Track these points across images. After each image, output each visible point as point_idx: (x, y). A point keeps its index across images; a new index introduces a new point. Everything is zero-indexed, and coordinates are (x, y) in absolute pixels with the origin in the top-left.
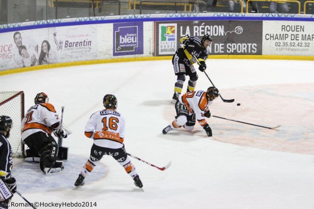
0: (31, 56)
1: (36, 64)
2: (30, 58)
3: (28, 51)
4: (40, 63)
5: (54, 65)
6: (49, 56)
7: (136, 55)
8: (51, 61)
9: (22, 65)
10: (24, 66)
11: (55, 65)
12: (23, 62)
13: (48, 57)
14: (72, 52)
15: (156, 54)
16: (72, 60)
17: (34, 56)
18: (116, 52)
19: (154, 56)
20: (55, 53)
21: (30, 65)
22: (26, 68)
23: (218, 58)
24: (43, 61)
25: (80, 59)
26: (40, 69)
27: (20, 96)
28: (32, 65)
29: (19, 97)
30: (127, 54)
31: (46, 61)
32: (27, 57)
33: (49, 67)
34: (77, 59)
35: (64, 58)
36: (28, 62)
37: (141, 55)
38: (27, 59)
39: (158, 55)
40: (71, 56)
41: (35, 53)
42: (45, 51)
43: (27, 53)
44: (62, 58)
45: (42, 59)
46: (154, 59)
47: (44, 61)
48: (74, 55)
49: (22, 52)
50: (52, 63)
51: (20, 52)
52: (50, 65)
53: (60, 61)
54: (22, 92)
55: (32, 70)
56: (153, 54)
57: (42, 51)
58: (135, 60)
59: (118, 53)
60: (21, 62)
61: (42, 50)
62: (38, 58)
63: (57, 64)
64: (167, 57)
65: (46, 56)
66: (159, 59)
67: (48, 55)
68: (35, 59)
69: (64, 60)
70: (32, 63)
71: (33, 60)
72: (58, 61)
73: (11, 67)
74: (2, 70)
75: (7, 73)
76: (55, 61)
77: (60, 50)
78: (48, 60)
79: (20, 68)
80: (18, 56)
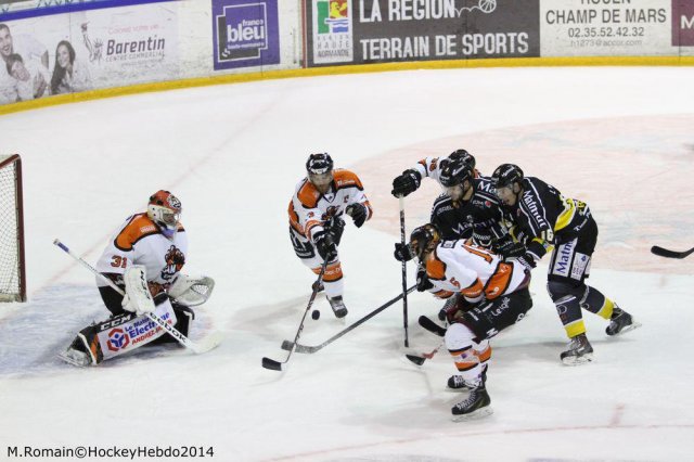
0: (33, 76)
1: (46, 92)
2: (31, 81)
3: (27, 66)
4: (55, 90)
6: (74, 74)
7: (265, 67)
8: (77, 86)
9: (14, 97)
10: (19, 99)
11: (87, 95)
12: (17, 90)
13: (71, 76)
14: (122, 65)
15: (308, 62)
16: (125, 82)
17: (40, 75)
18: (219, 61)
19: (304, 67)
20: (86, 68)
21: (32, 96)
23: (443, 67)
24: (60, 87)
25: (141, 79)
26: (54, 103)
27: (12, 164)
28: (35, 97)
29: (11, 167)
30: (245, 64)
31: (67, 86)
32: (26, 78)
33: (73, 100)
34: (133, 80)
35: (105, 79)
36: (27, 90)
37: (274, 66)
38: (25, 84)
39: (312, 65)
40: (120, 74)
41: (42, 69)
42: (63, 65)
43: (24, 70)
44: (101, 78)
45: (59, 82)
46: (304, 75)
47: (63, 86)
48: (129, 70)
49: (14, 68)
50: (80, 91)
51: (9, 68)
52: (77, 95)
53: (97, 85)
54: (17, 155)
56: (302, 63)
57: (58, 65)
58: (262, 77)
59: (224, 63)
60: (12, 90)
61: (57, 62)
62: (48, 79)
63: (92, 92)
64: (332, 68)
65: (68, 75)
66: (314, 74)
67: (70, 73)
68: (43, 83)
69: (108, 84)
70: (35, 92)
71: (38, 85)
72: (93, 85)
76: (87, 85)
77: (96, 62)
78: (70, 85)
79: (11, 102)
80: (4, 77)
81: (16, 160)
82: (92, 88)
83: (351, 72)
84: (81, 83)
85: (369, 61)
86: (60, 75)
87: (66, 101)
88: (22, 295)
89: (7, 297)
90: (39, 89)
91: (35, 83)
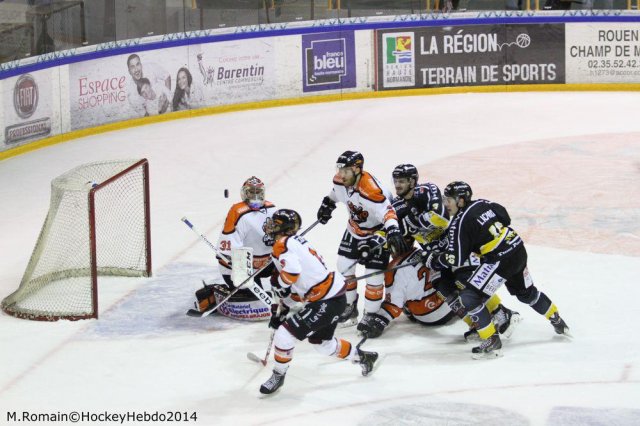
0: (158, 96)
1: (169, 109)
2: (157, 100)
3: (153, 88)
4: (176, 107)
5: (200, 110)
6: (191, 94)
7: (345, 90)
8: (194, 104)
9: (143, 113)
10: (147, 115)
11: (202, 111)
12: (145, 108)
13: (189, 96)
14: (230, 88)
15: (379, 86)
16: (232, 101)
17: (164, 95)
18: (308, 85)
19: (376, 90)
20: (201, 90)
21: (157, 112)
22: (151, 118)
23: (487, 91)
25: (245, 98)
26: (175, 118)
27: (141, 167)
28: (160, 113)
29: (140, 169)
30: (328, 87)
31: (185, 104)
32: (153, 98)
33: (191, 115)
34: (238, 100)
35: (216, 99)
36: (154, 107)
37: (352, 89)
38: (152, 102)
39: (382, 88)
40: (228, 95)
41: (166, 90)
42: (183, 87)
43: (151, 91)
44: (213, 98)
45: (179, 100)
46: (376, 96)
47: (182, 104)
48: (235, 91)
49: (143, 90)
50: (195, 108)
51: (139, 90)
52: (193, 111)
53: (210, 103)
54: (145, 160)
55: (161, 120)
56: (374, 87)
57: (178, 87)
58: (341, 98)
59: (311, 87)
60: (141, 107)
61: (177, 85)
62: (170, 99)
63: (205, 110)
64: (399, 91)
65: (186, 95)
66: (384, 96)
67: (188, 94)
68: (166, 101)
69: (218, 102)
70: (160, 109)
71: (162, 103)
72: (207, 104)
73: (125, 116)
74: (109, 123)
75: (118, 128)
76: (201, 103)
77: (209, 85)
78: (188, 103)
79: (140, 117)
80: (135, 97)
81: (144, 163)
82: (205, 106)
83: (413, 94)
84: (196, 101)
85: (428, 86)
86: (180, 96)
87: (185, 116)
88: (148, 272)
89: (136, 273)
90: (163, 106)
91: (160, 101)
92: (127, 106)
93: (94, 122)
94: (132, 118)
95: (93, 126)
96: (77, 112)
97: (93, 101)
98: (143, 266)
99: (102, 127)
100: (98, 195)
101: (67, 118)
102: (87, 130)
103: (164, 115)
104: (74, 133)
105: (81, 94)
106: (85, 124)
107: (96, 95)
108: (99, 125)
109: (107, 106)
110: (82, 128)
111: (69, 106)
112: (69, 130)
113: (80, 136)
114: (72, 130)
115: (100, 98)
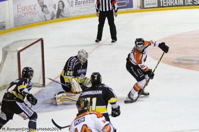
0: (50, 12)
1: (55, 18)
2: (50, 14)
4: (58, 17)
5: (68, 18)
6: (64, 11)
7: (128, 9)
8: (65, 16)
9: (44, 19)
10: (46, 20)
12: (45, 17)
14: (80, 9)
15: (142, 7)
16: (81, 14)
17: (53, 12)
19: (141, 9)
20: (68, 9)
21: (50, 19)
22: (47, 21)
23: (188, 8)
24: (59, 16)
25: (87, 13)
26: (58, 21)
28: (51, 19)
30: (121, 8)
32: (48, 13)
33: (64, 20)
34: (84, 14)
35: (75, 13)
36: (49, 17)
37: (131, 9)
38: (48, 15)
39: (144, 8)
40: (80, 11)
41: (54, 10)
42: (61, 8)
43: (47, 10)
44: (73, 13)
45: (59, 14)
46: (141, 11)
47: (61, 15)
48: (82, 10)
49: (44, 10)
50: (66, 17)
51: (42, 10)
52: (65, 18)
53: (72, 15)
55: (51, 22)
56: (140, 7)
58: (127, 12)
60: (43, 17)
61: (58, 8)
62: (56, 13)
63: (70, 18)
64: (151, 9)
65: (62, 12)
68: (54, 15)
69: (75, 15)
70: (51, 17)
71: (52, 15)
72: (71, 15)
73: (37, 21)
74: (30, 24)
75: (34, 26)
76: (69, 15)
77: (72, 7)
78: (63, 15)
79: (43, 21)
80: (41, 13)
81: (42, 40)
82: (70, 16)
83: (156, 10)
84: (66, 14)
85: (163, 7)
86: (59, 12)
87: (62, 20)
88: (44, 85)
89: (39, 85)
90: (53, 17)
91: (51, 15)
92: (37, 17)
93: (23, 23)
94: (39, 21)
95: (23, 25)
96: (17, 19)
97: (23, 15)
98: (41, 83)
99: (27, 25)
100: (21, 53)
101: (12, 22)
102: (21, 27)
103: (53, 20)
104: (15, 28)
105: (18, 12)
106: (20, 24)
107: (24, 12)
108: (25, 24)
109: (29, 16)
110: (19, 26)
111: (13, 17)
112: (13, 27)
113: (18, 29)
114: (14, 27)
115: (26, 13)
